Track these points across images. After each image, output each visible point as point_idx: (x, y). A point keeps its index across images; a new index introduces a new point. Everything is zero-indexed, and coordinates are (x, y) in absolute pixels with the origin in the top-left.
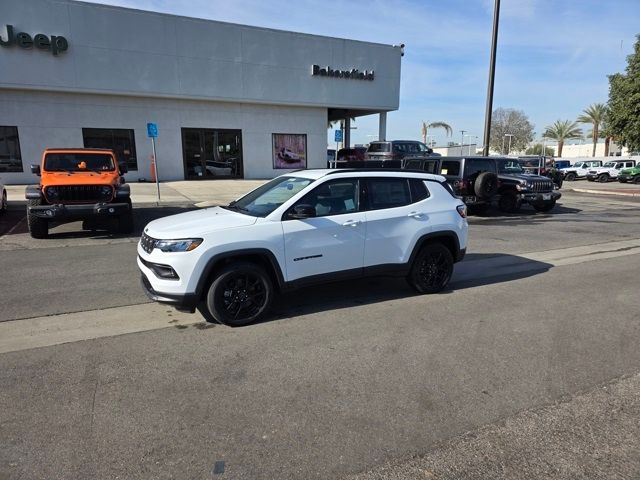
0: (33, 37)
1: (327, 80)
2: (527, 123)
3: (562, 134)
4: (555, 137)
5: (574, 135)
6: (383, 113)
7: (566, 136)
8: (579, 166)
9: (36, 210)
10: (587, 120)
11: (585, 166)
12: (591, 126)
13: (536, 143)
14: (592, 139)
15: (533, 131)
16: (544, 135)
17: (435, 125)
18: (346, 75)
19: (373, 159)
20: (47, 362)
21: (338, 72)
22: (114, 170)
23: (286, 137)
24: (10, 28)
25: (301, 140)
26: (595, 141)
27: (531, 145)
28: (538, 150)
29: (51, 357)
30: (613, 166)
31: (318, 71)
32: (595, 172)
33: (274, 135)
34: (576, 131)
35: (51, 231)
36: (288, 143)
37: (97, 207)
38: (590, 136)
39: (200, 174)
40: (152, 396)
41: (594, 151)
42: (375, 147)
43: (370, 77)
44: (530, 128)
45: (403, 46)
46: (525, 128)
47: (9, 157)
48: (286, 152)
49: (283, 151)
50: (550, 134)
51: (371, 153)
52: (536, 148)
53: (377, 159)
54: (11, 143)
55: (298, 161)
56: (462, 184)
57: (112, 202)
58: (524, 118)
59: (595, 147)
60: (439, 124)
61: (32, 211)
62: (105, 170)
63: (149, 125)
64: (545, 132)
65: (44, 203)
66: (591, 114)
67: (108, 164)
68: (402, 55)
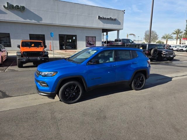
0: (15, 6)
1: (102, 21)
3: (167, 38)
4: (165, 38)
5: (171, 38)
6: (118, 30)
7: (169, 38)
8: (174, 47)
9: (20, 59)
10: (174, 34)
11: (176, 47)
12: (176, 35)
13: (159, 40)
15: (158, 37)
16: (162, 38)
17: (131, 34)
18: (108, 19)
19: (116, 44)
20: (36, 112)
21: (105, 18)
22: (42, 47)
23: (90, 37)
24: (8, 3)
25: (94, 38)
26: (177, 40)
27: (157, 41)
28: (159, 42)
29: (37, 110)
30: (184, 47)
31: (99, 18)
32: (179, 49)
33: (86, 37)
34: (171, 37)
35: (24, 65)
36: (90, 39)
37: (39, 58)
38: (176, 38)
39: (64, 48)
40: (78, 126)
41: (177, 43)
42: (116, 41)
43: (115, 20)
44: (157, 36)
46: (156, 36)
47: (7, 43)
50: (164, 38)
51: (115, 42)
52: (159, 41)
53: (117, 44)
54: (8, 38)
55: (93, 45)
56: (147, 52)
57: (43, 57)
58: (155, 33)
59: (177, 41)
60: (132, 34)
61: (19, 59)
62: (40, 47)
63: (51, 33)
64: (162, 37)
65: (22, 56)
66: (176, 32)
67: (41, 45)
68: (124, 13)
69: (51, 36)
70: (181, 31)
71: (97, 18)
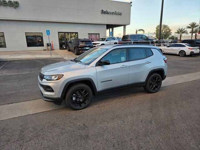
0: (7, 1)
1: (106, 15)
2: (169, 29)
3: (181, 32)
6: (125, 26)
10: (189, 27)
12: (191, 29)
13: (172, 36)
15: (171, 32)
23: (92, 35)
25: (98, 36)
26: (192, 34)
27: (170, 36)
28: (172, 38)
33: (89, 34)
34: (186, 31)
36: (94, 37)
38: (190, 33)
45: (131, 2)
46: (168, 31)
47: (1, 43)
50: (178, 32)
54: (2, 38)
58: (168, 27)
60: (141, 30)
66: (191, 25)
68: (131, 6)
69: (47, 34)
70: (196, 25)
71: (100, 12)
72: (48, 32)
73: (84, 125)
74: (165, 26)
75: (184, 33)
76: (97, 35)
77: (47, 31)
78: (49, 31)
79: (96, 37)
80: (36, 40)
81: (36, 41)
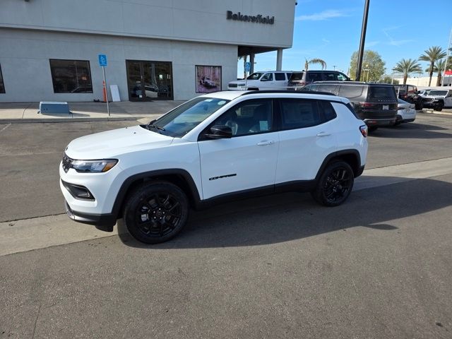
1: (238, 23)
2: (380, 60)
3: (407, 68)
4: (402, 71)
5: (416, 70)
6: (279, 50)
7: (410, 70)
10: (425, 58)
12: (429, 63)
13: (386, 76)
14: (428, 73)
15: (384, 67)
16: (394, 70)
17: (314, 61)
18: (253, 19)
21: (246, 16)
23: (206, 68)
25: (217, 71)
26: (431, 75)
27: (383, 77)
28: (388, 79)
33: (197, 66)
34: (414, 67)
36: (208, 73)
38: (427, 71)
39: (141, 96)
41: (430, 82)
43: (271, 21)
44: (382, 64)
46: (378, 64)
48: (206, 80)
49: (203, 79)
50: (399, 68)
58: (378, 57)
59: (431, 79)
60: (317, 61)
64: (396, 67)
66: (430, 54)
68: (296, 4)
69: (101, 63)
70: (441, 53)
71: (225, 17)
72: (103, 60)
73: (180, 271)
74: (372, 55)
75: (413, 72)
76: (217, 68)
77: (100, 56)
78: (104, 56)
79: (214, 73)
80: (75, 77)
81: (73, 80)
